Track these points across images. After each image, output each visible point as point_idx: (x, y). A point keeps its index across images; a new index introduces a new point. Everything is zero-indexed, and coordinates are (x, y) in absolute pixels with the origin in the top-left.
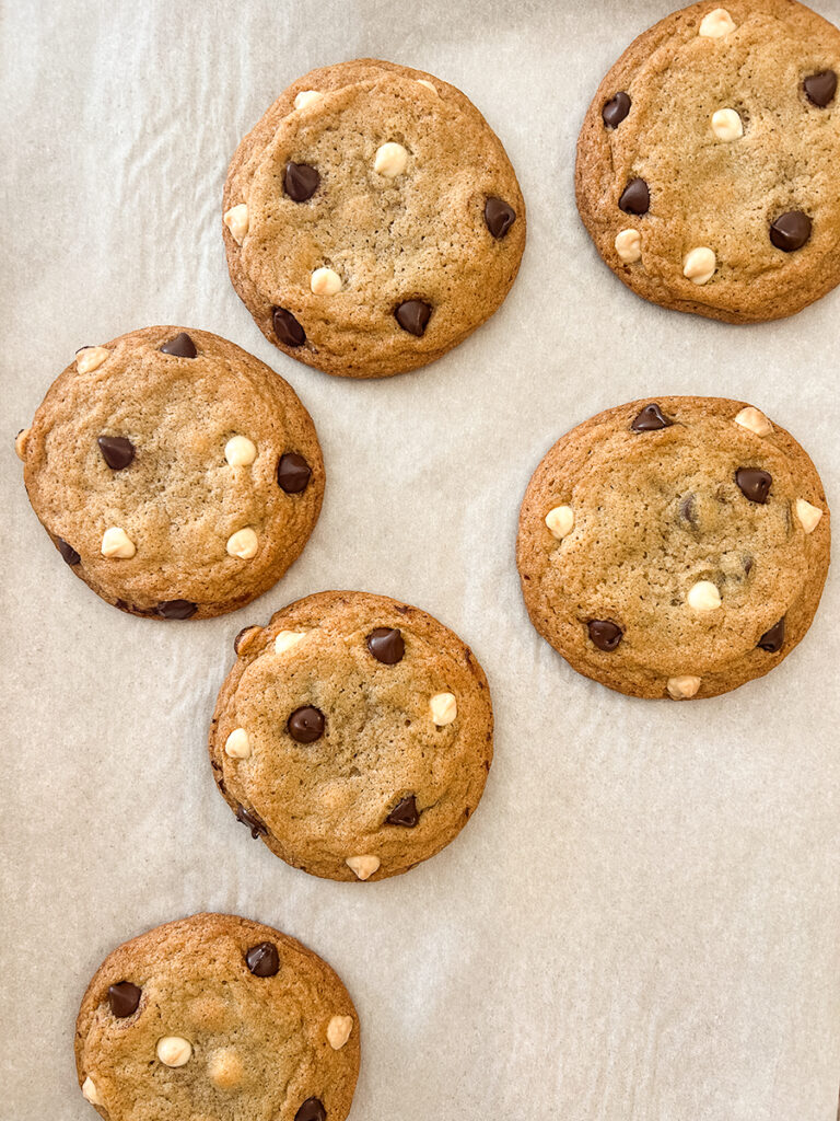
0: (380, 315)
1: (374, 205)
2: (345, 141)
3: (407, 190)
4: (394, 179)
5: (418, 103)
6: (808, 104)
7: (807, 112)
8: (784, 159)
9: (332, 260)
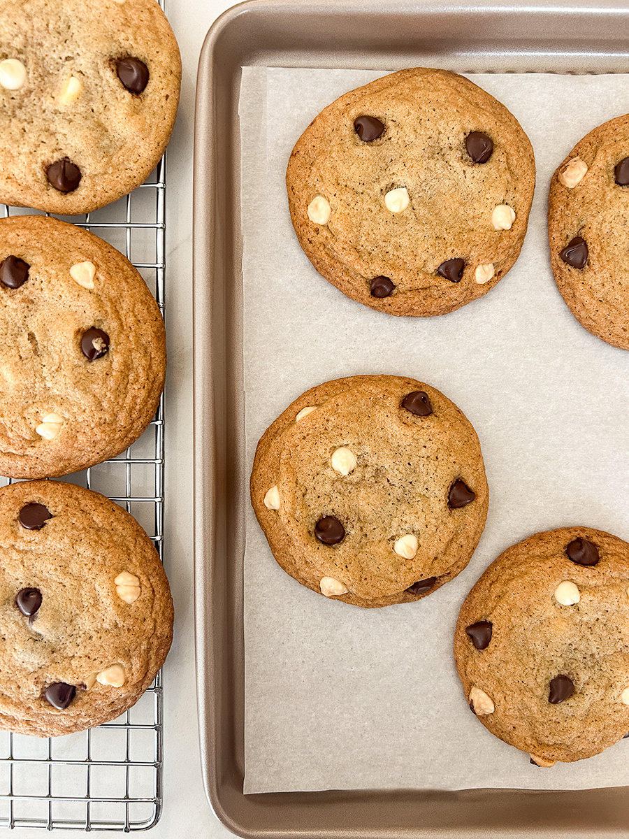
0: (450, 519)
1: (371, 487)
2: (317, 488)
3: (372, 460)
4: (359, 465)
5: (317, 426)
6: (384, 139)
7: (390, 139)
8: (427, 156)
9: (394, 535)
